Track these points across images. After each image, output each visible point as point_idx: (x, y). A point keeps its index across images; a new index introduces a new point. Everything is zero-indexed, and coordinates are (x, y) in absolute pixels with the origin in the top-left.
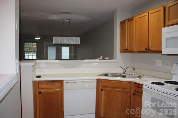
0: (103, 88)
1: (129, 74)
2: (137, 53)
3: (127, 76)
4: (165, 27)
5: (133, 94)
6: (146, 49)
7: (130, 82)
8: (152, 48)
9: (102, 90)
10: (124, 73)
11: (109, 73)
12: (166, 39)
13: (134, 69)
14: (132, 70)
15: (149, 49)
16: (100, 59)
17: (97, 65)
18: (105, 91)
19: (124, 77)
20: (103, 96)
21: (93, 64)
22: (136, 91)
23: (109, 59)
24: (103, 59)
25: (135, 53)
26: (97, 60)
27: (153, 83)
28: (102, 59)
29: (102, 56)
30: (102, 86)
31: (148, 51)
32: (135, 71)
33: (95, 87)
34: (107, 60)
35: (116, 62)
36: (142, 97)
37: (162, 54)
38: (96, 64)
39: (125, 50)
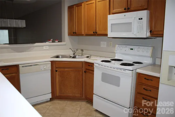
0: (57, 69)
1: (79, 55)
2: (85, 36)
3: (77, 56)
4: (110, 14)
5: (85, 72)
6: (94, 33)
7: (82, 62)
8: (99, 32)
9: (56, 71)
10: (74, 54)
11: (60, 55)
12: (111, 24)
13: (82, 50)
14: (81, 51)
15: (96, 33)
16: (50, 42)
17: (48, 48)
18: (59, 71)
19: (74, 57)
20: (57, 77)
21: (44, 47)
22: (87, 69)
23: (59, 42)
24: (53, 42)
25: (83, 36)
26: (47, 43)
27: (103, 61)
28: (51, 42)
29: (52, 40)
30: (56, 67)
31: (95, 34)
32: (84, 53)
33: (50, 68)
34: (56, 43)
35: (65, 45)
36: (94, 74)
37: (108, 37)
38: (46, 47)
39: (74, 33)
